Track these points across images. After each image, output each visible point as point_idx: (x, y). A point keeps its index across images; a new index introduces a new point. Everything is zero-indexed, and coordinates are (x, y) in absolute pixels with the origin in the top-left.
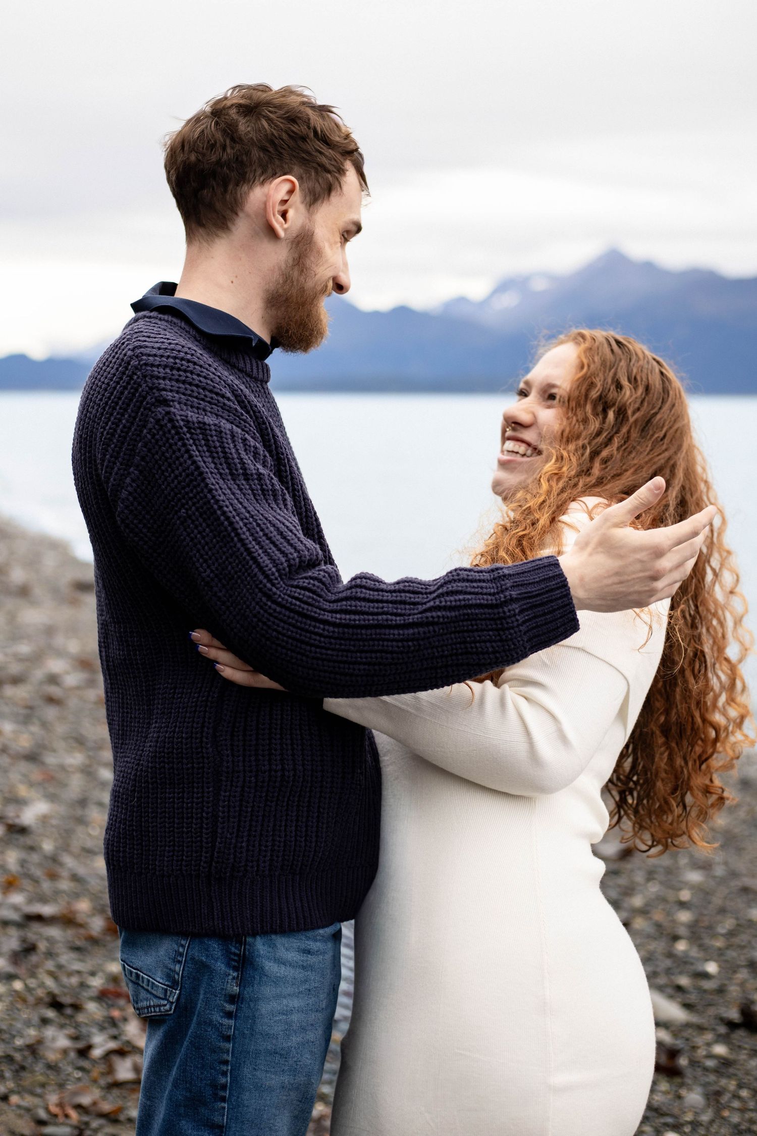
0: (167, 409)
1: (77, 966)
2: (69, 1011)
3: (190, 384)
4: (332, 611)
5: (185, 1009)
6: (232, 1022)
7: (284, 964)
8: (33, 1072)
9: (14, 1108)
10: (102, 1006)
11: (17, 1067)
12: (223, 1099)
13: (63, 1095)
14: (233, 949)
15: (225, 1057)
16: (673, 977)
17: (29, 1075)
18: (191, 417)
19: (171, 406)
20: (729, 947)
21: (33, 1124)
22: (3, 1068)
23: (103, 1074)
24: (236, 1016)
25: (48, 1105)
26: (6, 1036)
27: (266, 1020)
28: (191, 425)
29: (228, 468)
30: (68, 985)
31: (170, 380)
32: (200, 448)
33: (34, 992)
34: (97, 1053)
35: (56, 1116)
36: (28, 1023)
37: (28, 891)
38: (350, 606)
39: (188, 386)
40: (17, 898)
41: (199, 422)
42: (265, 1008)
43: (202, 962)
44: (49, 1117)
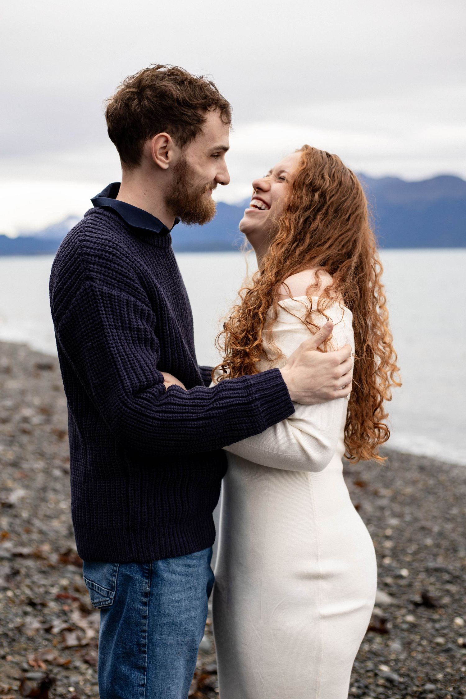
0: (92, 283)
1: (43, 582)
2: (39, 607)
3: (109, 269)
4: (157, 412)
5: (119, 602)
6: (147, 608)
7: (175, 574)
8: (19, 642)
9: (9, 663)
10: (58, 604)
11: (10, 640)
12: (144, 652)
13: (37, 655)
14: (145, 567)
15: (144, 628)
16: (382, 579)
17: (17, 644)
18: (105, 290)
19: (94, 282)
20: (413, 561)
21: (20, 672)
22: (2, 641)
23: (59, 642)
24: (149, 604)
25: (28, 661)
26: (2, 623)
27: (166, 606)
28: (104, 295)
29: (121, 322)
30: (38, 592)
31: (97, 265)
32: (107, 309)
33: (19, 597)
34: (56, 630)
35: (33, 667)
36: (16, 615)
37: (14, 540)
38: (168, 408)
39: (107, 270)
40: (8, 545)
41: (109, 294)
42: (165, 599)
43: (127, 575)
44: (30, 667)
